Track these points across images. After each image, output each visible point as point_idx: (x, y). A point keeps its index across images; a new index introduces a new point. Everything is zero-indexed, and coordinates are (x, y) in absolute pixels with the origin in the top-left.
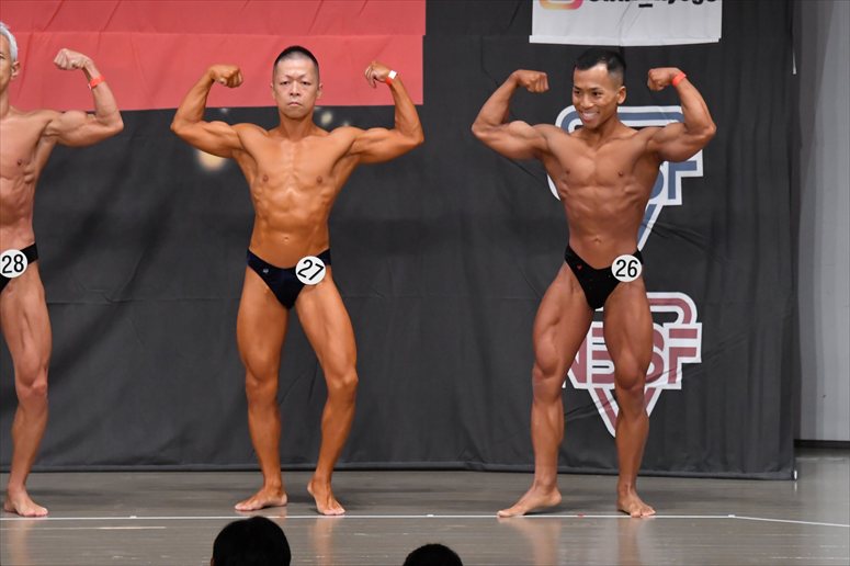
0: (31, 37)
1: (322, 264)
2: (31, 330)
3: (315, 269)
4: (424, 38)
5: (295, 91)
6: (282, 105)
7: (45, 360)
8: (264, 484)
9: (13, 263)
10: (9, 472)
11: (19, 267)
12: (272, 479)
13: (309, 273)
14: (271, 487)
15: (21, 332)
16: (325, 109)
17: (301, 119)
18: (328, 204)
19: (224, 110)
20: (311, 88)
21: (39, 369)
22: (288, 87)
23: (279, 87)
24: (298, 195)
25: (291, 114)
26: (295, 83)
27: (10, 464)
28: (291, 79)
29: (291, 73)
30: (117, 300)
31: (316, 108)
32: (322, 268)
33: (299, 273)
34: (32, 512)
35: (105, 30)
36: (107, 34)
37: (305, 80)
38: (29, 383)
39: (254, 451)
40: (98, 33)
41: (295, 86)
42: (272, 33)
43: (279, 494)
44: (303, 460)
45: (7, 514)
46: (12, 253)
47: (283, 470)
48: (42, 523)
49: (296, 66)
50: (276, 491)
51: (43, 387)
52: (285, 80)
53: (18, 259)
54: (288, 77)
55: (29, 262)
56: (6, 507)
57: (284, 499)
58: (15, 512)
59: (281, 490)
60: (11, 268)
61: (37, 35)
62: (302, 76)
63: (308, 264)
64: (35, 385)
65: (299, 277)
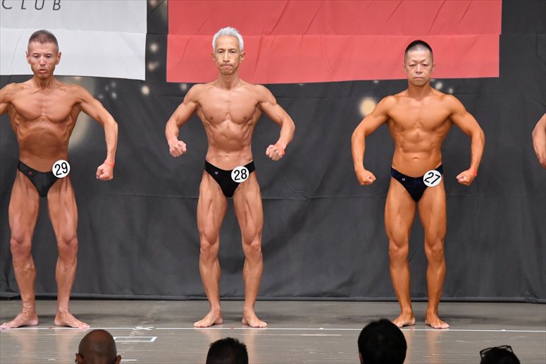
0: (262, 38)
1: (439, 174)
2: (251, 212)
3: (435, 177)
4: (500, 36)
5: (419, 70)
6: (411, 78)
7: (259, 229)
8: (402, 311)
9: (241, 174)
10: (244, 300)
11: (244, 176)
12: (407, 309)
13: (431, 180)
14: (407, 313)
15: (245, 213)
16: (438, 80)
17: (422, 86)
18: (441, 137)
19: (376, 82)
20: (429, 67)
21: (255, 235)
22: (415, 67)
23: (409, 68)
24: (422, 134)
25: (417, 83)
26: (419, 65)
27: (244, 296)
28: (416, 63)
29: (416, 59)
30: (310, 197)
31: (432, 80)
32: (439, 177)
33: (425, 180)
34: (257, 325)
35: (305, 34)
36: (306, 36)
37: (425, 63)
38: (249, 243)
39: (394, 289)
40: (300, 36)
41: (419, 68)
42: (406, 35)
43: (411, 318)
44: (423, 295)
45: (243, 326)
46: (240, 168)
47: (412, 301)
48: (263, 332)
49: (419, 54)
50: (410, 316)
51: (258, 245)
52: (413, 63)
53: (244, 172)
54: (414, 61)
55: (250, 173)
56: (243, 321)
57: (413, 321)
58: (248, 325)
59: (413, 315)
60: (239, 177)
61: (266, 37)
62: (424, 61)
63: (431, 175)
64: (253, 244)
65: (425, 182)
